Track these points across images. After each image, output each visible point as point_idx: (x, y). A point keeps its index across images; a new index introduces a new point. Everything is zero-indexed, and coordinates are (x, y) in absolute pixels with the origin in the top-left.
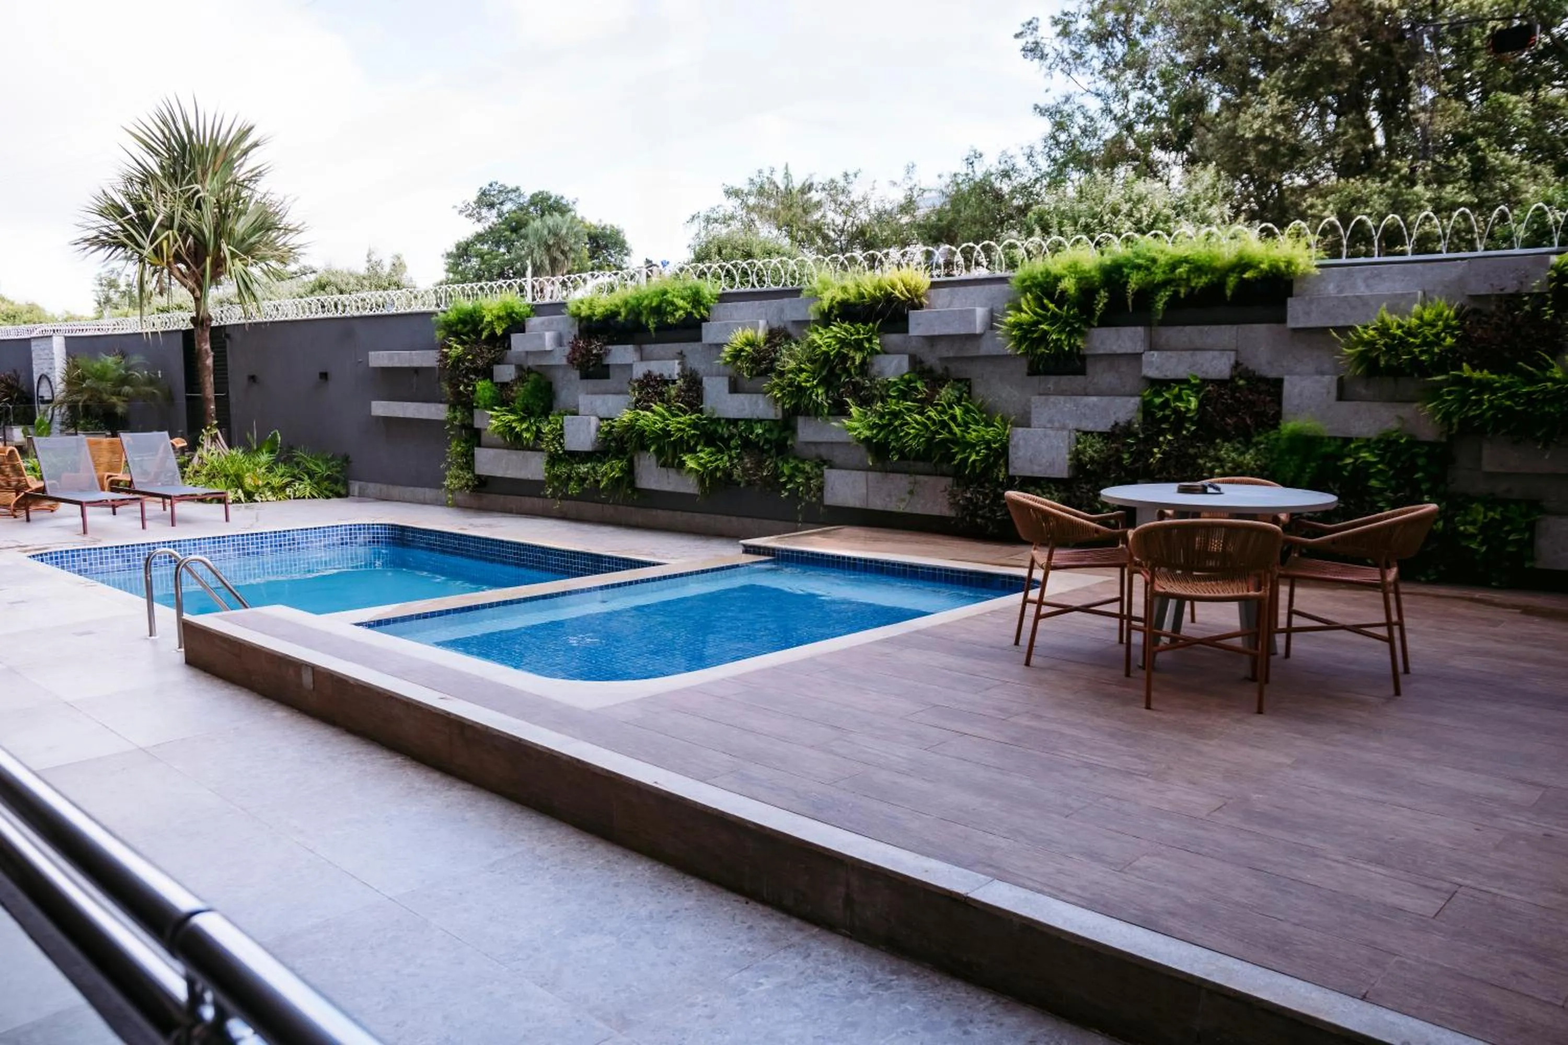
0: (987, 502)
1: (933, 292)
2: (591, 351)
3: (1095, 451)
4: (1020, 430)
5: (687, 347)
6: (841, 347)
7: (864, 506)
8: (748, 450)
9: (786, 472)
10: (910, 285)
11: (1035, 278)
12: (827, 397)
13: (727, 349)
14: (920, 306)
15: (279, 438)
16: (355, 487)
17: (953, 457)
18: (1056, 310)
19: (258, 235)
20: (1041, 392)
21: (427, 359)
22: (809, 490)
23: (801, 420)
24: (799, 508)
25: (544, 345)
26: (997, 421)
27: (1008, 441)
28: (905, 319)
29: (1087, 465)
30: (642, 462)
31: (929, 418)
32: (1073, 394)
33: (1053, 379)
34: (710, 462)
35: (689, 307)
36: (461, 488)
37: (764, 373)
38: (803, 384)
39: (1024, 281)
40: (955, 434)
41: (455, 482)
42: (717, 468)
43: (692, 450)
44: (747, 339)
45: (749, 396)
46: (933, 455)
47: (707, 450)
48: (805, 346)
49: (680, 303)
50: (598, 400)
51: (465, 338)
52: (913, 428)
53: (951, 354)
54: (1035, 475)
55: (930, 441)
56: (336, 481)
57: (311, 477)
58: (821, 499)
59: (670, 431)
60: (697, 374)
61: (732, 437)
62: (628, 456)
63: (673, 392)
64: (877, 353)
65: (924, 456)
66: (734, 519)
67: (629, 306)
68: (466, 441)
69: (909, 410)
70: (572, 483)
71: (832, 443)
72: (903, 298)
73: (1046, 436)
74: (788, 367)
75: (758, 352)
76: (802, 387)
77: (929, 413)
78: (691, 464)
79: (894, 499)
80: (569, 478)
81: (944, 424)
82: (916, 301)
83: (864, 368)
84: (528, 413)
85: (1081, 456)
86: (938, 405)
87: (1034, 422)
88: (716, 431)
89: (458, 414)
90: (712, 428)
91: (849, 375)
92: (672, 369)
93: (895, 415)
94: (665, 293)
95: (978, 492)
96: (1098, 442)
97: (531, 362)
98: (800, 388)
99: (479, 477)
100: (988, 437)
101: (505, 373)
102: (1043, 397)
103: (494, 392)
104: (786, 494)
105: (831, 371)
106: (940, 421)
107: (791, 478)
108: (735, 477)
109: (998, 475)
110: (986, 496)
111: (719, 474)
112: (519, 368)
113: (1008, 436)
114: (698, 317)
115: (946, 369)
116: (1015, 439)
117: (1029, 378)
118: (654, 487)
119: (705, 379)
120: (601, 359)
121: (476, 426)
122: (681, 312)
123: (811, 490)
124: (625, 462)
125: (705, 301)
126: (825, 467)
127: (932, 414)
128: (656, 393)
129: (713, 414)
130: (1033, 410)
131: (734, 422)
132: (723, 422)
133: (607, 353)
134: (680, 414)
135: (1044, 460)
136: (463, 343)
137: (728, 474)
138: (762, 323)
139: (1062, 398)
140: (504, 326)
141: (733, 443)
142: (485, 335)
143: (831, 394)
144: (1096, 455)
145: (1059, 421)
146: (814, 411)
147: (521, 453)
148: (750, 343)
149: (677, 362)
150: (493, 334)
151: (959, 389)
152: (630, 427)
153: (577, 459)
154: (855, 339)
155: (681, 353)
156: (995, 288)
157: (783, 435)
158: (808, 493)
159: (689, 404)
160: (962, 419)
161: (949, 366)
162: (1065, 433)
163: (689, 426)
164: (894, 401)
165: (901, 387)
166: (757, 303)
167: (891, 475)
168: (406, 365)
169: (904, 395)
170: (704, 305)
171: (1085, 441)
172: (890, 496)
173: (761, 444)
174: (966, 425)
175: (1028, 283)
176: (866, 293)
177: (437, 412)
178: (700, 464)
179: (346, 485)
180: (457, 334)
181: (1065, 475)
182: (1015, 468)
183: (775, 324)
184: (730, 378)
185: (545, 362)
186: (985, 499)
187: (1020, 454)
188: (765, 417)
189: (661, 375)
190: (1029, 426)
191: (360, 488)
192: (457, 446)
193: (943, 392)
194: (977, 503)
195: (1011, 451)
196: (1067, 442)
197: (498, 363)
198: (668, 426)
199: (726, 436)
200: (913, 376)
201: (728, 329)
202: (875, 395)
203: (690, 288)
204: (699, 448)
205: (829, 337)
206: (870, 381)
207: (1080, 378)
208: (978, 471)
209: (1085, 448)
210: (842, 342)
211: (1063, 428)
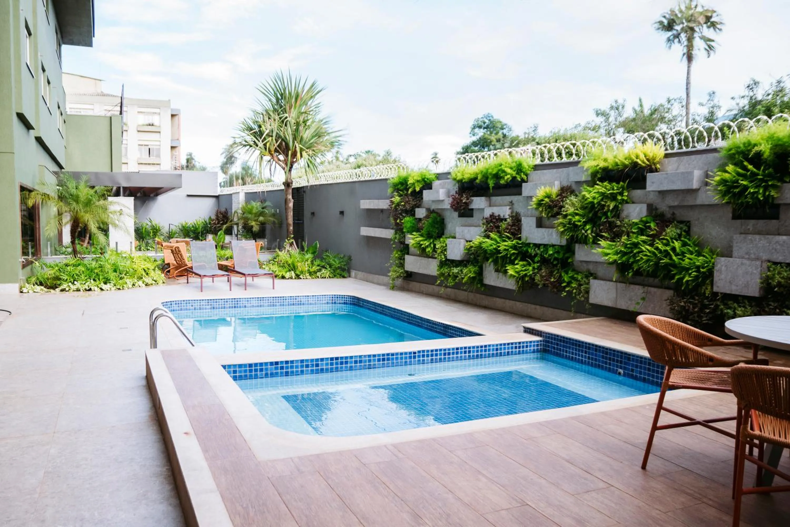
0: (696, 310)
1: (666, 160)
2: (462, 201)
3: (783, 278)
4: (723, 259)
5: (515, 198)
6: (602, 200)
7: (614, 306)
8: (545, 264)
9: (566, 279)
10: (649, 156)
11: (739, 147)
12: (592, 232)
13: (534, 199)
14: (656, 170)
15: (318, 246)
16: (353, 273)
17: (673, 277)
18: (755, 170)
19: (314, 139)
20: (743, 231)
21: (383, 204)
22: (580, 292)
23: (577, 247)
24: (572, 303)
25: (439, 196)
26: (706, 251)
27: (713, 267)
28: (644, 179)
29: (775, 288)
30: (487, 269)
31: (657, 248)
32: (768, 234)
33: (752, 222)
34: (522, 271)
35: (514, 173)
36: (397, 277)
37: (555, 216)
38: (576, 223)
39: (730, 150)
40: (674, 260)
41: (394, 274)
42: (526, 275)
43: (512, 263)
44: (546, 193)
45: (547, 230)
46: (659, 274)
47: (521, 263)
48: (580, 198)
49: (509, 171)
50: (466, 229)
51: (401, 193)
52: (646, 255)
53: (676, 204)
54: (733, 293)
55: (657, 264)
56: (343, 270)
57: (330, 267)
58: (587, 299)
59: (500, 250)
60: (520, 215)
61: (536, 255)
62: (479, 264)
63: (504, 226)
64: (627, 202)
65: (653, 274)
66: (538, 307)
67: (483, 173)
68: (401, 251)
69: (644, 242)
70: (450, 279)
71: (596, 262)
72: (644, 165)
73: (742, 264)
74: (569, 212)
75: (552, 201)
76: (577, 225)
77: (657, 245)
78: (511, 272)
79: (633, 302)
80: (449, 275)
81: (667, 254)
82: (653, 167)
83: (617, 212)
84: (429, 236)
85: (770, 281)
86: (663, 239)
87: (735, 253)
88: (527, 251)
89: (397, 236)
90: (525, 249)
91: (607, 217)
92: (505, 212)
93: (636, 245)
94: (501, 165)
95: (690, 302)
96: (786, 271)
97: (433, 207)
98: (575, 226)
99: (407, 272)
100: (698, 264)
101: (421, 213)
102: (743, 236)
103: (414, 224)
104: (565, 294)
105: (596, 214)
106: (664, 250)
107: (569, 284)
108: (536, 281)
109: (705, 291)
110: (695, 305)
111: (527, 279)
112: (428, 210)
113: (713, 264)
114: (519, 180)
115: (674, 214)
116: (719, 266)
117: (734, 221)
118: (492, 283)
119: (523, 218)
120: (468, 205)
121: (406, 243)
122: (509, 176)
123: (581, 292)
124: (477, 268)
125: (524, 170)
126: (591, 278)
127: (660, 246)
128: (495, 226)
129: (526, 240)
130: (735, 245)
131: (537, 246)
132: (531, 245)
133: (471, 202)
134: (507, 240)
135: (741, 283)
136: (400, 196)
137: (532, 278)
138: (557, 183)
139: (757, 237)
140: (421, 186)
141: (537, 259)
142: (410, 190)
143: (594, 229)
144: (783, 281)
145: (755, 254)
146: (584, 241)
147: (426, 259)
148: (548, 196)
149: (508, 207)
150: (415, 190)
151: (681, 229)
152: (479, 247)
153: (454, 264)
154: (611, 194)
155: (511, 202)
156: (711, 156)
157: (567, 255)
158: (579, 294)
159: (513, 234)
160: (680, 250)
161: (675, 212)
162: (758, 263)
163: (511, 247)
164: (635, 235)
165: (640, 226)
166: (555, 170)
167: (632, 286)
168: (376, 208)
169: (641, 232)
170: (524, 173)
171: (774, 270)
172: (630, 300)
173: (552, 261)
174: (683, 254)
175: (733, 151)
176: (619, 163)
177: (388, 234)
178: (516, 272)
179: (349, 272)
180: (398, 190)
181: (757, 295)
182: (718, 287)
183: (565, 184)
184: (537, 218)
185: (440, 207)
186: (694, 308)
187: (723, 276)
188: (556, 244)
189: (499, 216)
190: (731, 257)
191: (355, 274)
192: (396, 253)
193: (668, 230)
194: (688, 310)
195: (715, 274)
196: (759, 270)
197: (418, 207)
198: (499, 247)
199: (533, 255)
200: (649, 219)
201: (536, 186)
202: (623, 231)
203: (516, 162)
204: (516, 262)
205: (595, 193)
206: (620, 222)
207: (774, 221)
208: (690, 287)
209: (774, 275)
210: (603, 194)
211: (757, 259)
